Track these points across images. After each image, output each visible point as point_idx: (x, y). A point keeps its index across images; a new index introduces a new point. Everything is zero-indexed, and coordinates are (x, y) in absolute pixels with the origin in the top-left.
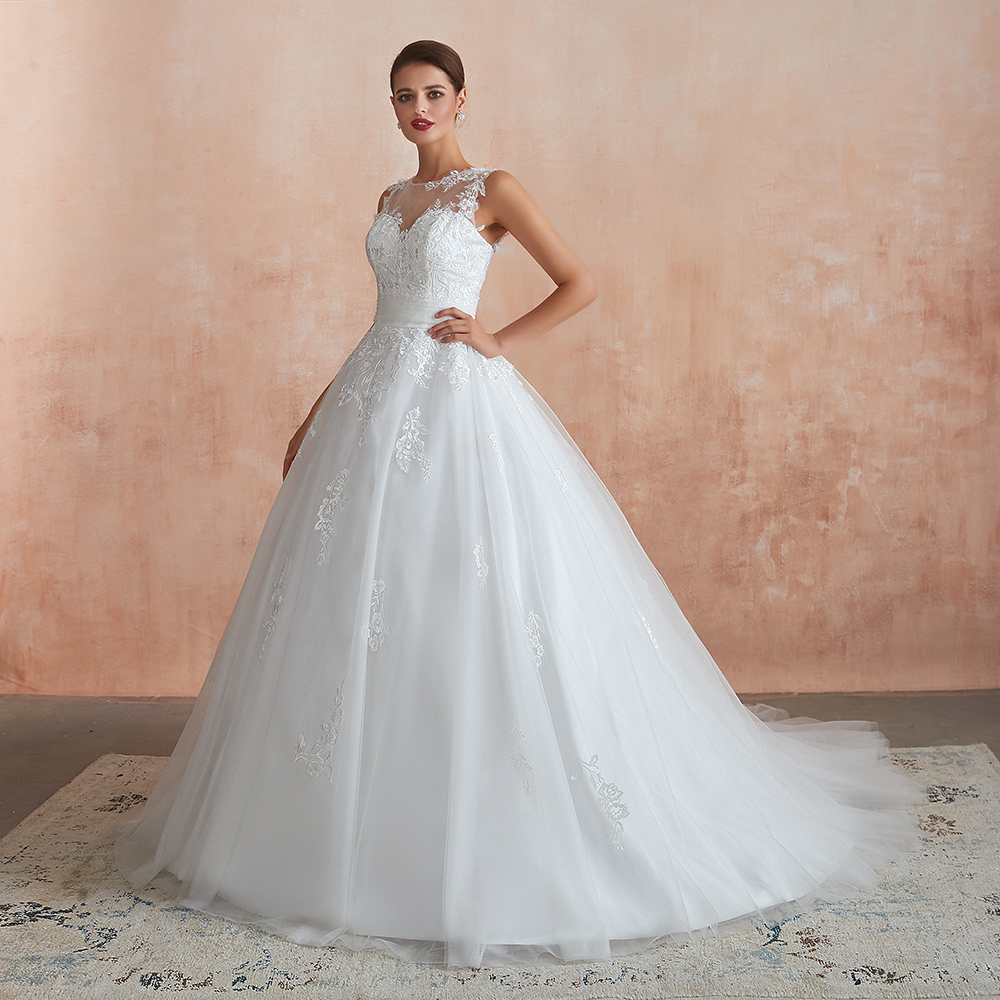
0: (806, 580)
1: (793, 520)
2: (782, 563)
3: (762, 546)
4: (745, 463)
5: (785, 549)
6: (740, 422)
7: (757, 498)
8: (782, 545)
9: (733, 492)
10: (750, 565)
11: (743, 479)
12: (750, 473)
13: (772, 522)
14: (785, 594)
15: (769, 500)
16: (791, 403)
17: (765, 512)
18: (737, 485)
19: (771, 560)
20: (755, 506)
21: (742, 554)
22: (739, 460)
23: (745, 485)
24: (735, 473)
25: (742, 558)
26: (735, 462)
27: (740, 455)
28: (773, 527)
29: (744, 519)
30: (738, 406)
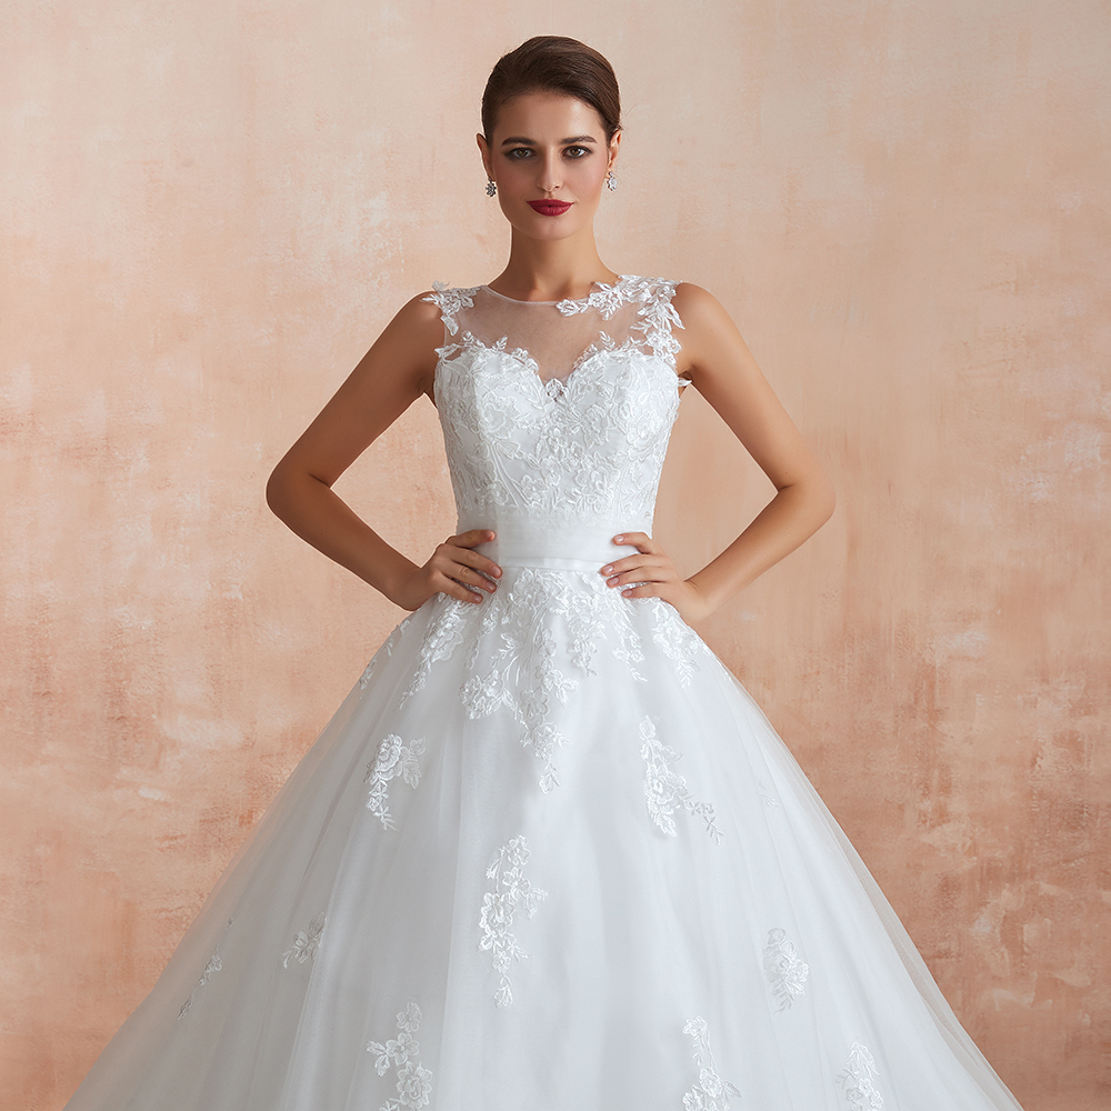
0: (1075, 978)
1: (1047, 889)
2: (1023, 953)
3: (983, 927)
4: (946, 788)
5: (1030, 932)
6: (935, 715)
7: (973, 850)
8: (1026, 927)
9: (926, 839)
10: (959, 955)
11: (941, 816)
12: (957, 805)
13: (1004, 891)
14: (1028, 999)
15: (998, 854)
16: (1045, 680)
17: (991, 876)
18: (933, 826)
19: (1003, 949)
20: (968, 864)
21: (944, 939)
22: (935, 783)
23: (947, 828)
24: (927, 805)
25: (943, 945)
26: (927, 787)
27: (936, 773)
28: (1007, 898)
29: (948, 886)
30: (932, 686)
